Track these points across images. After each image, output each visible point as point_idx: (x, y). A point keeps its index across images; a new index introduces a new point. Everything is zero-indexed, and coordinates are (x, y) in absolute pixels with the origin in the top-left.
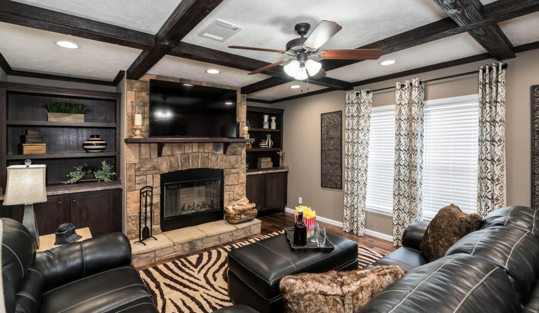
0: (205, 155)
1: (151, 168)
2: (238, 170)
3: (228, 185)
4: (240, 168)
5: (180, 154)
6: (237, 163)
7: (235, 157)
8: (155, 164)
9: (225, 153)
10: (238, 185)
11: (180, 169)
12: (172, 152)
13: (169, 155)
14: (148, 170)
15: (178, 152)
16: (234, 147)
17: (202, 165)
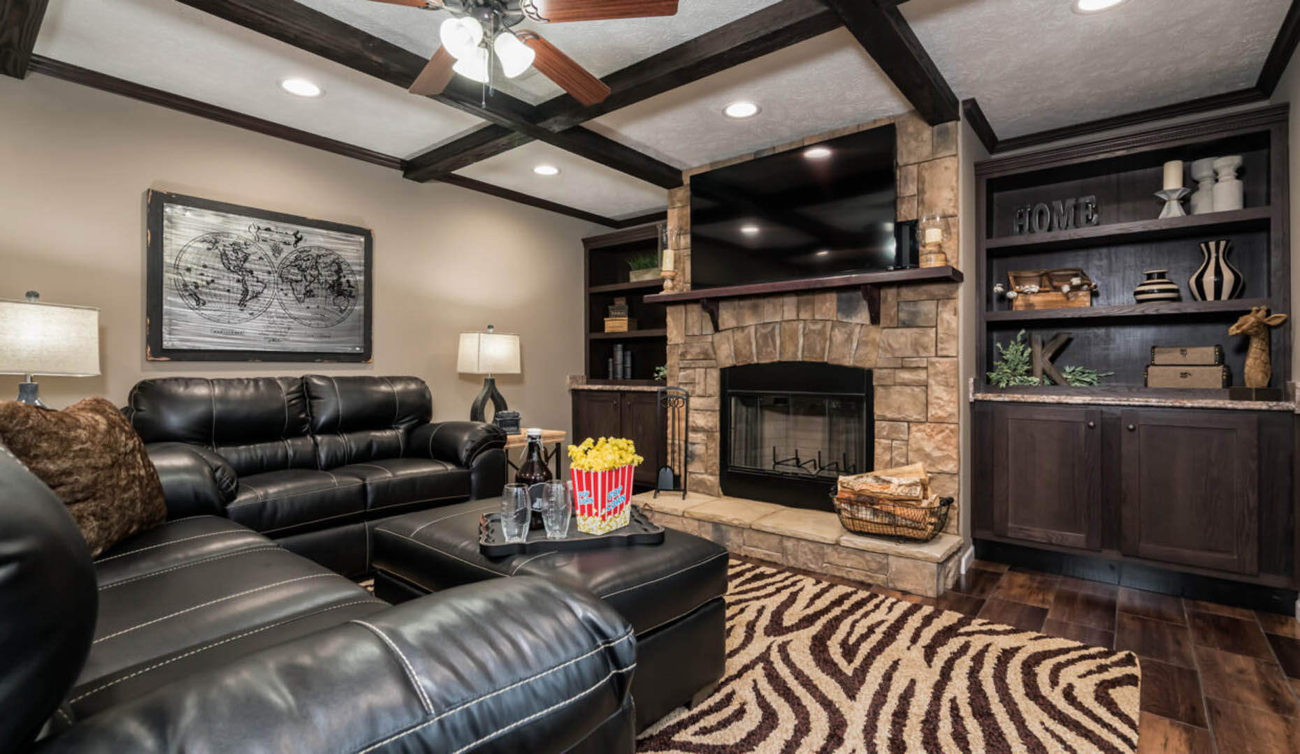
0: (813, 327)
1: (698, 354)
2: (922, 375)
3: (884, 419)
4: (931, 370)
5: (756, 325)
6: (917, 352)
7: (909, 333)
8: (706, 347)
9: (875, 320)
10: (921, 423)
11: (755, 361)
12: (738, 322)
13: (732, 328)
14: (696, 358)
15: (750, 321)
16: (908, 302)
17: (806, 354)
